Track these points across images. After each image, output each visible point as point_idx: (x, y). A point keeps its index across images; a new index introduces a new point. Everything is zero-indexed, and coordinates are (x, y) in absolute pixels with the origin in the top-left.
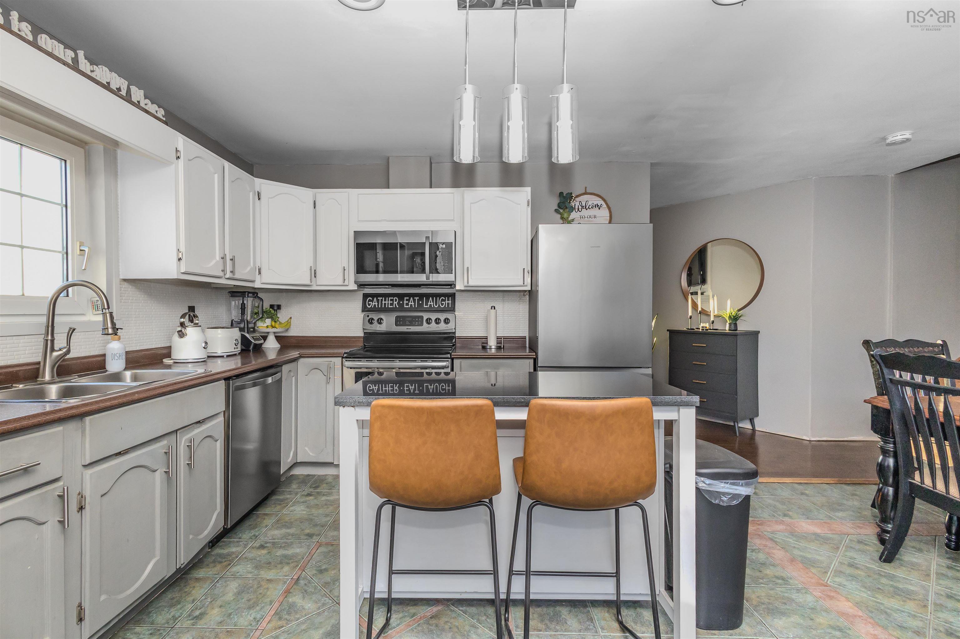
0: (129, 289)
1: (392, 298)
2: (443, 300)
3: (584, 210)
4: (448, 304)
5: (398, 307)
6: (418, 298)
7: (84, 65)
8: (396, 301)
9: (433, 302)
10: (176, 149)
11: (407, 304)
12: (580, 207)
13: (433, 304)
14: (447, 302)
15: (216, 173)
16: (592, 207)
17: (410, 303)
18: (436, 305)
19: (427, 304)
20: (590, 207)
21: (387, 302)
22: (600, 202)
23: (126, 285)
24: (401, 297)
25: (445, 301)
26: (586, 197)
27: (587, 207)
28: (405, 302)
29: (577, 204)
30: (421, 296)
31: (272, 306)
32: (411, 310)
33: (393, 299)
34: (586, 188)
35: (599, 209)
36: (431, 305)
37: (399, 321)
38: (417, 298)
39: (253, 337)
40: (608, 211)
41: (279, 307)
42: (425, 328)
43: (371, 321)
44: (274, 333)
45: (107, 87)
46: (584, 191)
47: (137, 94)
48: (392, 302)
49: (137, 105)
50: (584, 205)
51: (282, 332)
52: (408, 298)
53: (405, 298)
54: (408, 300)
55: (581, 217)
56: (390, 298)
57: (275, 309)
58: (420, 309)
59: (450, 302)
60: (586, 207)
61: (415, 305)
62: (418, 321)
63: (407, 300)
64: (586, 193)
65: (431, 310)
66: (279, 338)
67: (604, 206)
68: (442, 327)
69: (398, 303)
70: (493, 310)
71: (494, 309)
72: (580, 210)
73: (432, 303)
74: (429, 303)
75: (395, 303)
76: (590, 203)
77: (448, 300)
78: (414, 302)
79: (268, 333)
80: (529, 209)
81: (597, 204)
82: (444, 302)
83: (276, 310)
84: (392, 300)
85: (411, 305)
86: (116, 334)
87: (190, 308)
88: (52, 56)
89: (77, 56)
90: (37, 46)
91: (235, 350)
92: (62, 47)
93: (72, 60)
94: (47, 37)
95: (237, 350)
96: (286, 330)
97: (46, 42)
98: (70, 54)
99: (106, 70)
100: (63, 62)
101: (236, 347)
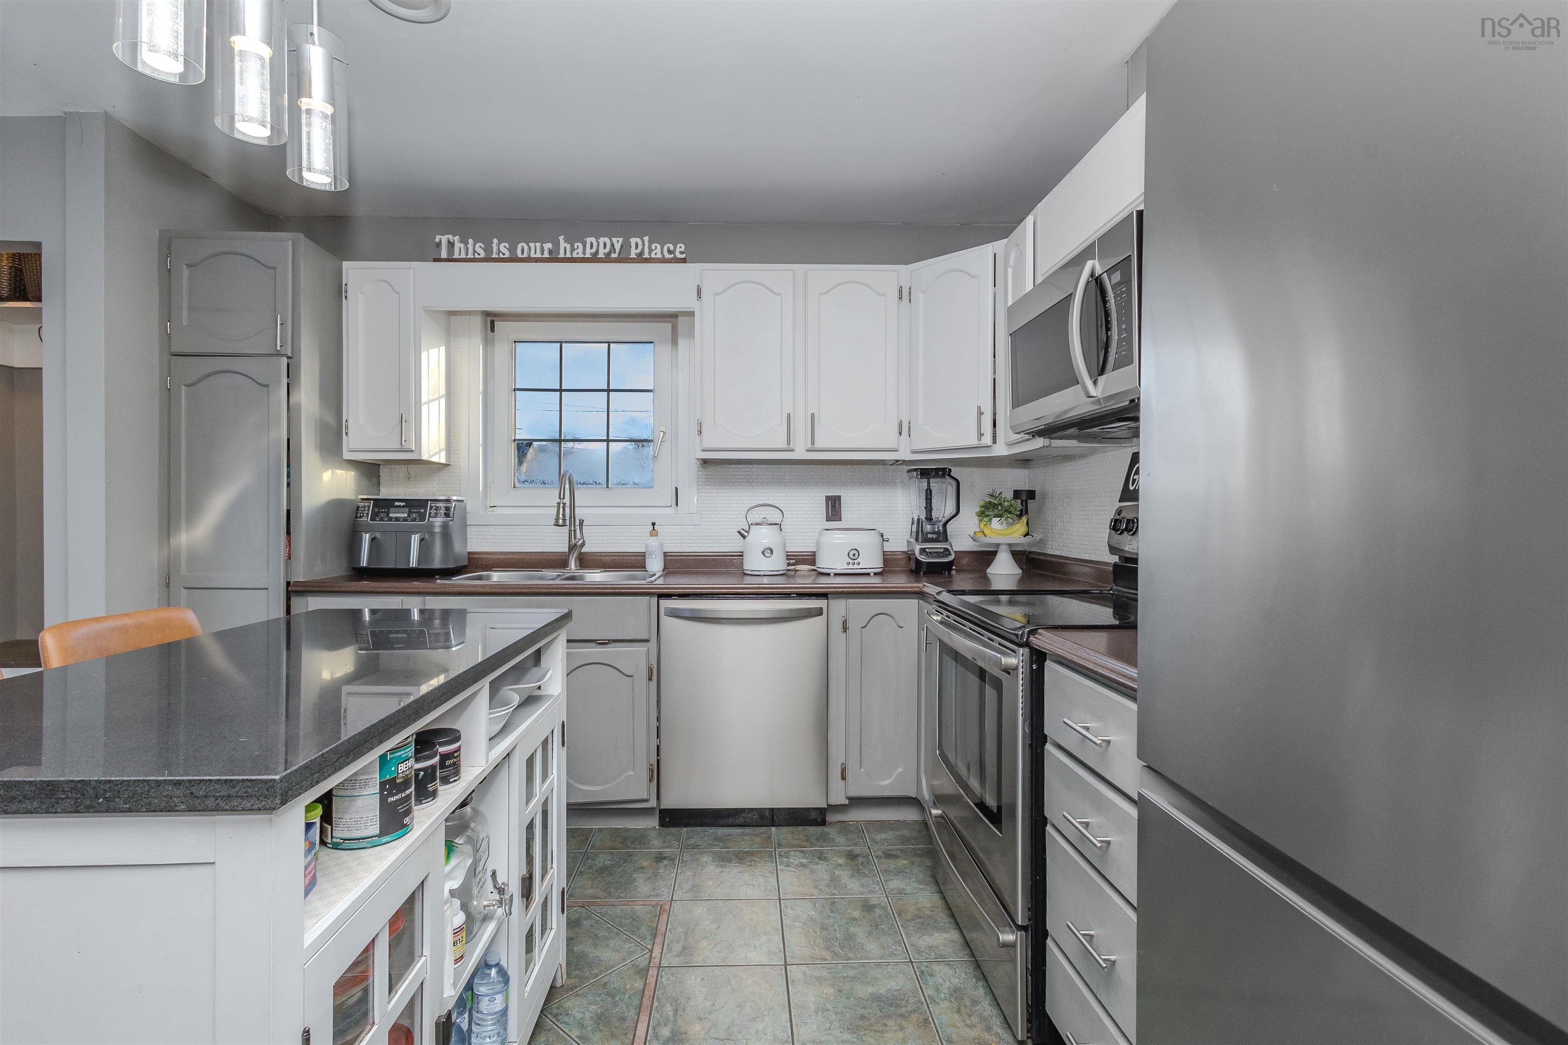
7: (564, 248)
31: (1017, 494)
43: (1116, 527)
44: (1012, 546)
45: (594, 259)
47: (638, 245)
49: (641, 259)
51: (1027, 545)
57: (1026, 498)
66: (1021, 557)
79: (998, 545)
83: (1027, 501)
86: (654, 529)
87: (828, 498)
88: (529, 260)
89: (557, 245)
90: (513, 259)
91: (851, 566)
92: (538, 245)
93: (550, 252)
94: (524, 244)
95: (856, 566)
96: (1042, 542)
97: (522, 248)
98: (548, 246)
99: (593, 240)
100: (537, 260)
101: (851, 561)
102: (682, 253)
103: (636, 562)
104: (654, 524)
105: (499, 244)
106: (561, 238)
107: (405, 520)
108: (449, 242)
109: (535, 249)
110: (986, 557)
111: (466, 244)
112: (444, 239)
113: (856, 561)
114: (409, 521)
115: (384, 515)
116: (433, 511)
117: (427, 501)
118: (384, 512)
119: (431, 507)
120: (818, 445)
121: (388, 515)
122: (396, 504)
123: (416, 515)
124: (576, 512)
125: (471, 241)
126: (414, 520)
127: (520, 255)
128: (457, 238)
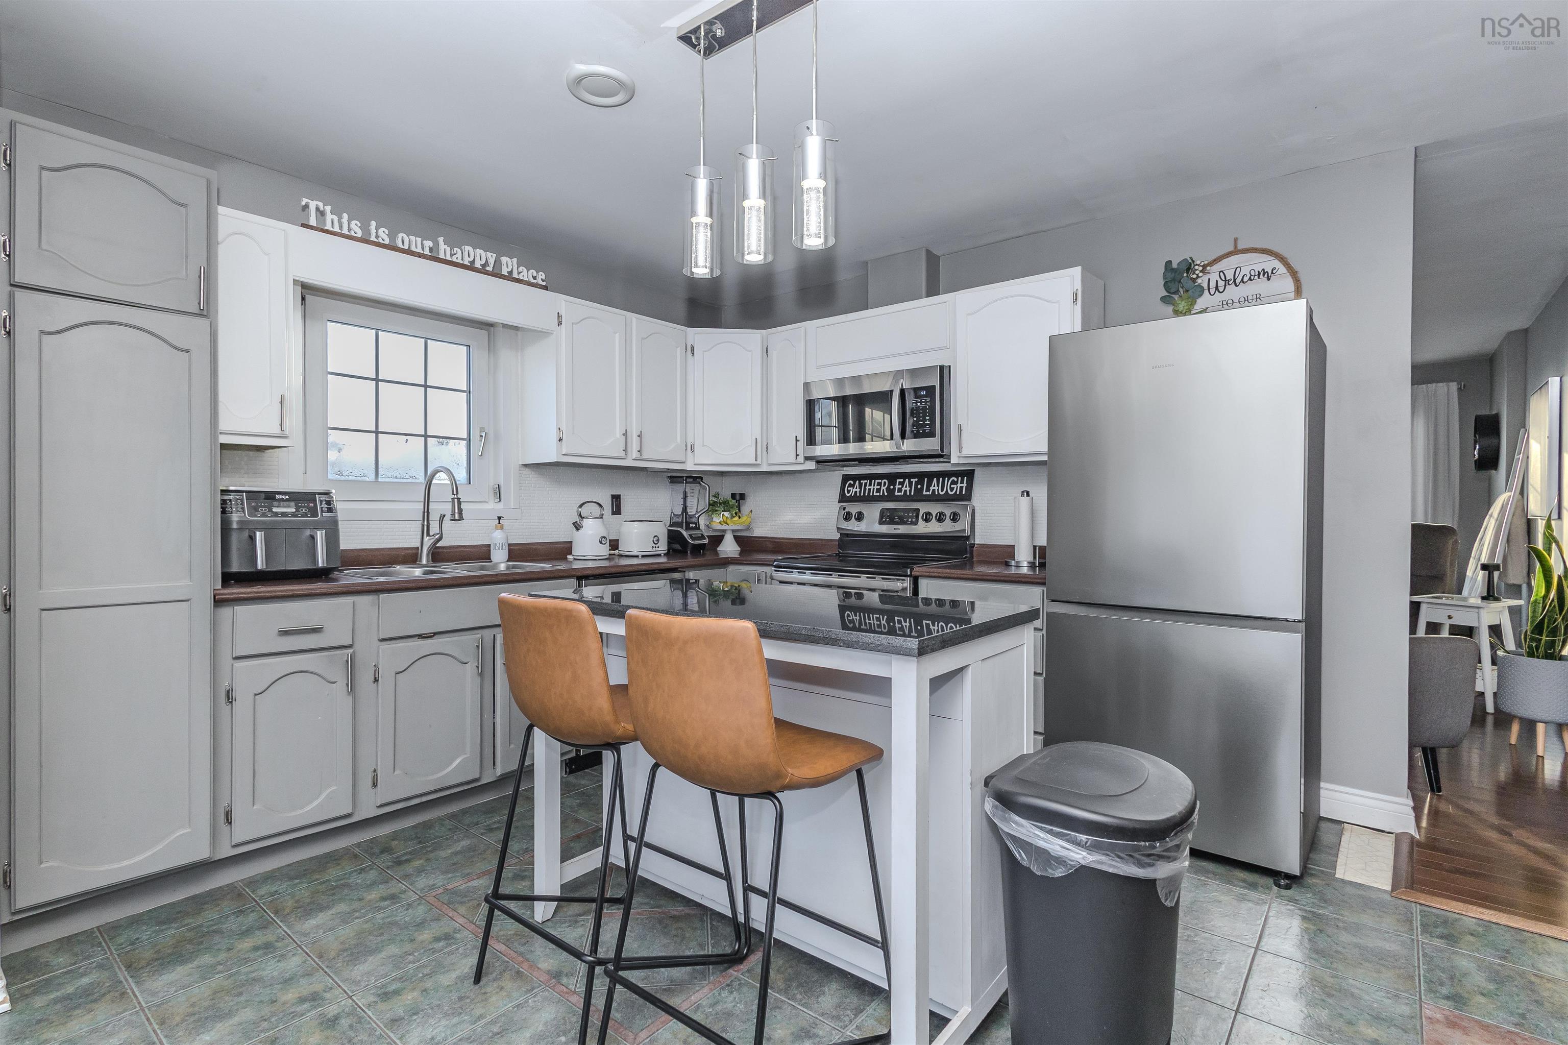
0: (532, 477)
1: (880, 481)
2: (954, 483)
3: (1231, 288)
4: (961, 488)
5: (886, 494)
6: (917, 480)
7: (444, 250)
8: (884, 486)
9: (938, 486)
10: (558, 313)
11: (900, 490)
12: (1221, 283)
13: (938, 490)
14: (959, 485)
15: (615, 333)
16: (1250, 278)
17: (904, 489)
18: (942, 491)
19: (928, 490)
20: (1246, 279)
21: (872, 487)
22: (1269, 263)
23: (527, 471)
24: (892, 478)
25: (956, 483)
26: (1234, 261)
27: (1238, 281)
28: (897, 487)
29: (1214, 277)
30: (921, 476)
31: (733, 496)
32: (905, 498)
33: (881, 483)
34: (1236, 240)
35: (1269, 279)
36: (934, 490)
37: (887, 517)
38: (914, 480)
39: (691, 535)
40: (1291, 279)
41: (742, 496)
42: (922, 528)
43: (848, 517)
44: (733, 531)
45: (471, 267)
46: (1231, 248)
47: (508, 264)
48: (879, 487)
49: (509, 277)
50: (1230, 276)
51: (741, 530)
52: (902, 480)
53: (898, 481)
54: (902, 484)
55: (1225, 303)
56: (877, 481)
57: (738, 498)
58: (918, 497)
59: (965, 485)
60: (1235, 280)
61: (910, 491)
62: (913, 517)
63: (900, 483)
64: (1236, 252)
65: (935, 498)
66: (738, 539)
67: (1282, 269)
68: (947, 527)
69: (888, 489)
70: (1025, 499)
71: (1028, 495)
72: (1221, 289)
73: (936, 488)
74: (932, 488)
75: (882, 488)
76: (1245, 271)
77: (962, 482)
78: (910, 486)
79: (724, 531)
80: (1078, 307)
81: (1263, 270)
82: (955, 486)
83: (739, 501)
84: (879, 484)
85: (906, 491)
86: (499, 523)
87: (613, 497)
88: (409, 252)
89: (436, 244)
90: (393, 248)
91: (654, 549)
92: (419, 240)
93: (431, 250)
94: (405, 235)
95: (657, 549)
96: (748, 528)
97: (403, 240)
98: (428, 244)
99: (470, 248)
100: (420, 255)
101: (654, 545)
102: (543, 280)
103: (483, 554)
104: (499, 518)
105: (377, 229)
106: (441, 240)
107: (294, 515)
108: (317, 209)
109: (416, 243)
110: (717, 540)
111: (340, 218)
112: (313, 205)
113: (657, 545)
114: (300, 517)
115: (265, 510)
116: (325, 506)
117: (315, 494)
118: (265, 506)
119: (321, 501)
120: (646, 456)
121: (270, 510)
122: (278, 497)
123: (306, 510)
124: (430, 507)
125: (345, 216)
126: (305, 515)
127: (400, 245)
128: (328, 208)
